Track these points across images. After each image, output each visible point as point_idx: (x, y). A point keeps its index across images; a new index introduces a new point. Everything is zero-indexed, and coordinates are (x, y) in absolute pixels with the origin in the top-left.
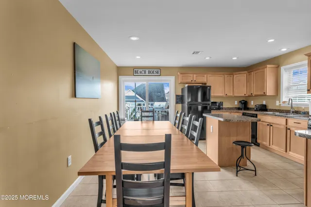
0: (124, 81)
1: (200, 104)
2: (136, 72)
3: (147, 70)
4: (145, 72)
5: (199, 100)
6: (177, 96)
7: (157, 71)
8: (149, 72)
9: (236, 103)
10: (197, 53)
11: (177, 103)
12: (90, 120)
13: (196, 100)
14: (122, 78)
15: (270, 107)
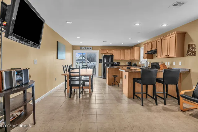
0: (76, 52)
1: (110, 63)
2: (81, 48)
3: (86, 48)
4: (85, 48)
5: (110, 61)
6: (100, 59)
7: (91, 48)
8: (87, 48)
9: (127, 63)
10: (105, 42)
11: (100, 62)
12: (63, 65)
13: (109, 61)
14: (75, 51)
15: (138, 65)
